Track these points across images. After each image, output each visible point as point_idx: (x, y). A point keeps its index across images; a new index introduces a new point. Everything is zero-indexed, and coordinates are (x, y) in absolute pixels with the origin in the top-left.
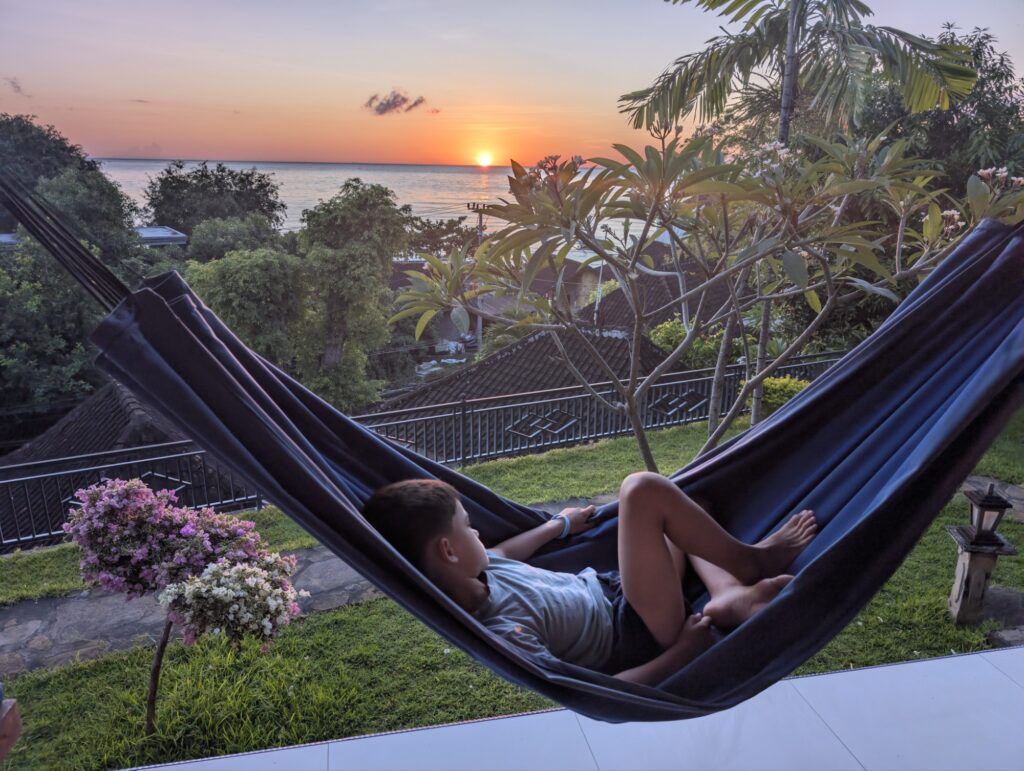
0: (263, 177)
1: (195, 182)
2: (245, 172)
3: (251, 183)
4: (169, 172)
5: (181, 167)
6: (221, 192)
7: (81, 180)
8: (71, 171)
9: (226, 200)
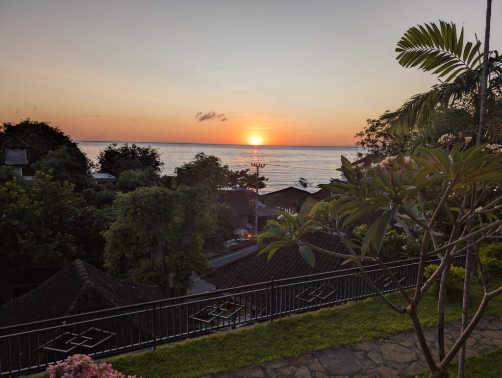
0: (154, 150)
1: (121, 152)
2: (145, 148)
3: (148, 153)
4: (110, 148)
5: (115, 145)
6: (133, 157)
7: (68, 151)
8: (64, 147)
9: (136, 160)
